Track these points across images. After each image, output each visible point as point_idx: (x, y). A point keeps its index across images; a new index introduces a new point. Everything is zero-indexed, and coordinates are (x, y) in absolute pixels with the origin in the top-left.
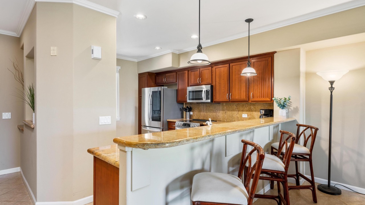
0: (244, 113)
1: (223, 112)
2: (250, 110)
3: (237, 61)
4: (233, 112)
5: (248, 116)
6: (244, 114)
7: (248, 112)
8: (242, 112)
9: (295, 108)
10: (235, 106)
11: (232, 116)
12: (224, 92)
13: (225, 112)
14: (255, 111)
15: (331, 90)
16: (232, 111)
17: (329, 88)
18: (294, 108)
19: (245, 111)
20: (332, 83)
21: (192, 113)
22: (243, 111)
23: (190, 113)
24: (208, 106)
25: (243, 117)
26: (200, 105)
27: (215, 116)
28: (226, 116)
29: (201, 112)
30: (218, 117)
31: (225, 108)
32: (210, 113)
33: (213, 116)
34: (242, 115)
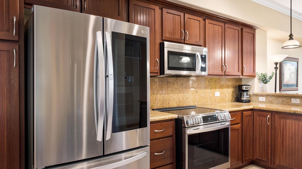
0: (216, 90)
2: (222, 87)
4: (206, 91)
5: (220, 94)
6: (216, 92)
7: (220, 90)
8: (214, 90)
10: (208, 82)
11: (205, 96)
13: (195, 91)
16: (204, 88)
17: (275, 68)
19: (218, 89)
22: (215, 88)
24: (171, 82)
25: (216, 95)
26: (154, 80)
27: (182, 99)
28: (197, 97)
29: (156, 95)
30: (186, 99)
31: (196, 85)
32: (174, 95)
33: (178, 99)
34: (215, 93)
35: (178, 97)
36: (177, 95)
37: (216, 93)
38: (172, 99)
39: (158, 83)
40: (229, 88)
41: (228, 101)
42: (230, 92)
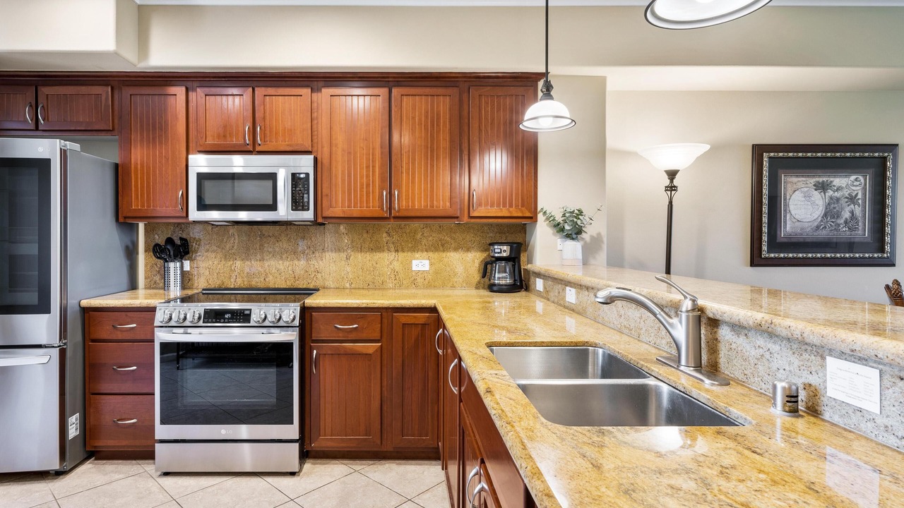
0: (417, 255)
1: (334, 255)
2: (440, 247)
3: (427, 83)
4: (378, 256)
5: (431, 264)
6: (417, 259)
7: (431, 254)
8: (409, 254)
9: (595, 235)
10: (385, 235)
11: (375, 268)
12: (368, 185)
13: (343, 255)
14: (456, 249)
15: (669, 193)
16: (372, 250)
17: (666, 187)
18: (592, 237)
19: (422, 251)
20: (672, 174)
21: (187, 265)
22: (414, 249)
23: (182, 267)
24: (271, 235)
25: (414, 268)
26: (228, 232)
27: (302, 272)
28: (349, 269)
29: (233, 261)
30: (314, 273)
31: (346, 241)
32: (281, 262)
33: (291, 272)
34: (411, 262)
35: (290, 268)
36: (287, 263)
37: (414, 262)
38: (273, 271)
39: (236, 237)
40: (468, 250)
41: (464, 285)
42: (474, 261)
